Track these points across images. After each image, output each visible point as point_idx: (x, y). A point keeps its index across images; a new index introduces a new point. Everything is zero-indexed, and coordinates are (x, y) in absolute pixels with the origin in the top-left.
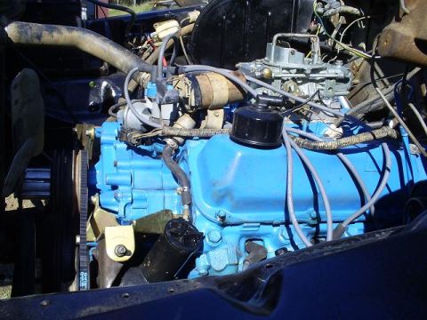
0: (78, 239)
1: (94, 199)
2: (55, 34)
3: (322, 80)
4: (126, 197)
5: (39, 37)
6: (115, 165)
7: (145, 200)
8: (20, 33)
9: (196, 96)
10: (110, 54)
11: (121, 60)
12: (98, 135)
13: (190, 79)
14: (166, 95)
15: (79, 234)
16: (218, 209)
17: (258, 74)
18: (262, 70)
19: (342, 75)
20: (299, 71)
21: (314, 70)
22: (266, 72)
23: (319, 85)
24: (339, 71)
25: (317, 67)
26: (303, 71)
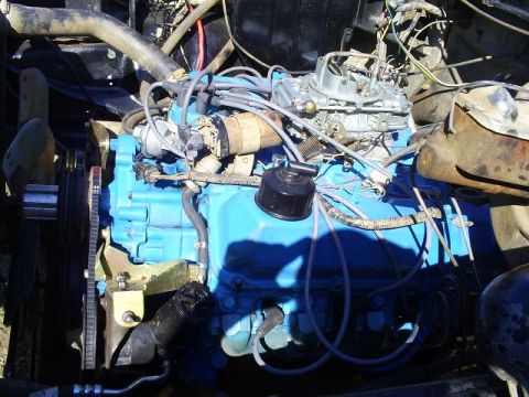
0: (86, 275)
1: (105, 233)
2: (67, 23)
4: (140, 236)
5: (47, 27)
6: (130, 198)
7: (161, 239)
8: (25, 23)
9: (223, 147)
10: (132, 49)
11: (145, 58)
12: (113, 149)
13: (217, 126)
14: (189, 142)
15: (87, 268)
16: (235, 275)
17: (300, 108)
18: (305, 104)
19: (399, 110)
20: (349, 104)
21: (366, 104)
22: (310, 106)
23: (372, 117)
24: (396, 104)
25: (371, 100)
26: (354, 104)
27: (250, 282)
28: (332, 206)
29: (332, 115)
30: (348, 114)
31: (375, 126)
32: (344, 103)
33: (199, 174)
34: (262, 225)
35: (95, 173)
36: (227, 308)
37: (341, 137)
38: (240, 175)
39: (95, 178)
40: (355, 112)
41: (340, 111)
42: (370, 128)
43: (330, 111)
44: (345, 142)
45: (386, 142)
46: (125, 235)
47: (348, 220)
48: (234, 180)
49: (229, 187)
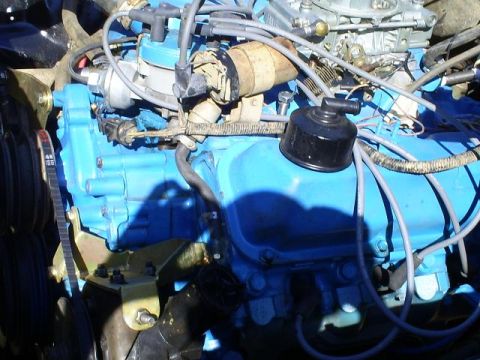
3: (394, 29)
4: (120, 214)
6: (100, 166)
9: (233, 88)
12: (57, 104)
14: (190, 86)
16: (263, 248)
17: (308, 30)
18: (313, 25)
19: (422, 23)
20: (364, 20)
21: (385, 19)
22: (320, 27)
23: (388, 36)
24: (418, 16)
25: (389, 13)
26: (369, 20)
27: (282, 254)
28: (373, 150)
29: (343, 36)
30: (360, 33)
31: (392, 46)
32: (359, 20)
33: (198, 126)
34: (296, 181)
35: (42, 138)
36: (257, 291)
37: (360, 63)
38: (248, 122)
39: (45, 145)
40: (368, 31)
41: (353, 31)
42: (387, 49)
43: (340, 32)
44: (368, 68)
45: (409, 65)
46: (100, 215)
47: (398, 165)
48: (242, 129)
49: (235, 139)
